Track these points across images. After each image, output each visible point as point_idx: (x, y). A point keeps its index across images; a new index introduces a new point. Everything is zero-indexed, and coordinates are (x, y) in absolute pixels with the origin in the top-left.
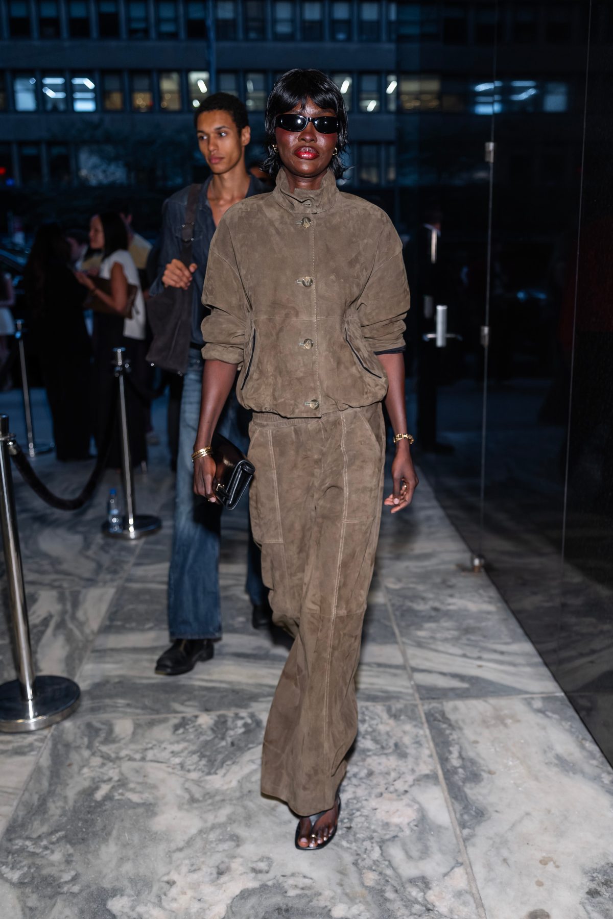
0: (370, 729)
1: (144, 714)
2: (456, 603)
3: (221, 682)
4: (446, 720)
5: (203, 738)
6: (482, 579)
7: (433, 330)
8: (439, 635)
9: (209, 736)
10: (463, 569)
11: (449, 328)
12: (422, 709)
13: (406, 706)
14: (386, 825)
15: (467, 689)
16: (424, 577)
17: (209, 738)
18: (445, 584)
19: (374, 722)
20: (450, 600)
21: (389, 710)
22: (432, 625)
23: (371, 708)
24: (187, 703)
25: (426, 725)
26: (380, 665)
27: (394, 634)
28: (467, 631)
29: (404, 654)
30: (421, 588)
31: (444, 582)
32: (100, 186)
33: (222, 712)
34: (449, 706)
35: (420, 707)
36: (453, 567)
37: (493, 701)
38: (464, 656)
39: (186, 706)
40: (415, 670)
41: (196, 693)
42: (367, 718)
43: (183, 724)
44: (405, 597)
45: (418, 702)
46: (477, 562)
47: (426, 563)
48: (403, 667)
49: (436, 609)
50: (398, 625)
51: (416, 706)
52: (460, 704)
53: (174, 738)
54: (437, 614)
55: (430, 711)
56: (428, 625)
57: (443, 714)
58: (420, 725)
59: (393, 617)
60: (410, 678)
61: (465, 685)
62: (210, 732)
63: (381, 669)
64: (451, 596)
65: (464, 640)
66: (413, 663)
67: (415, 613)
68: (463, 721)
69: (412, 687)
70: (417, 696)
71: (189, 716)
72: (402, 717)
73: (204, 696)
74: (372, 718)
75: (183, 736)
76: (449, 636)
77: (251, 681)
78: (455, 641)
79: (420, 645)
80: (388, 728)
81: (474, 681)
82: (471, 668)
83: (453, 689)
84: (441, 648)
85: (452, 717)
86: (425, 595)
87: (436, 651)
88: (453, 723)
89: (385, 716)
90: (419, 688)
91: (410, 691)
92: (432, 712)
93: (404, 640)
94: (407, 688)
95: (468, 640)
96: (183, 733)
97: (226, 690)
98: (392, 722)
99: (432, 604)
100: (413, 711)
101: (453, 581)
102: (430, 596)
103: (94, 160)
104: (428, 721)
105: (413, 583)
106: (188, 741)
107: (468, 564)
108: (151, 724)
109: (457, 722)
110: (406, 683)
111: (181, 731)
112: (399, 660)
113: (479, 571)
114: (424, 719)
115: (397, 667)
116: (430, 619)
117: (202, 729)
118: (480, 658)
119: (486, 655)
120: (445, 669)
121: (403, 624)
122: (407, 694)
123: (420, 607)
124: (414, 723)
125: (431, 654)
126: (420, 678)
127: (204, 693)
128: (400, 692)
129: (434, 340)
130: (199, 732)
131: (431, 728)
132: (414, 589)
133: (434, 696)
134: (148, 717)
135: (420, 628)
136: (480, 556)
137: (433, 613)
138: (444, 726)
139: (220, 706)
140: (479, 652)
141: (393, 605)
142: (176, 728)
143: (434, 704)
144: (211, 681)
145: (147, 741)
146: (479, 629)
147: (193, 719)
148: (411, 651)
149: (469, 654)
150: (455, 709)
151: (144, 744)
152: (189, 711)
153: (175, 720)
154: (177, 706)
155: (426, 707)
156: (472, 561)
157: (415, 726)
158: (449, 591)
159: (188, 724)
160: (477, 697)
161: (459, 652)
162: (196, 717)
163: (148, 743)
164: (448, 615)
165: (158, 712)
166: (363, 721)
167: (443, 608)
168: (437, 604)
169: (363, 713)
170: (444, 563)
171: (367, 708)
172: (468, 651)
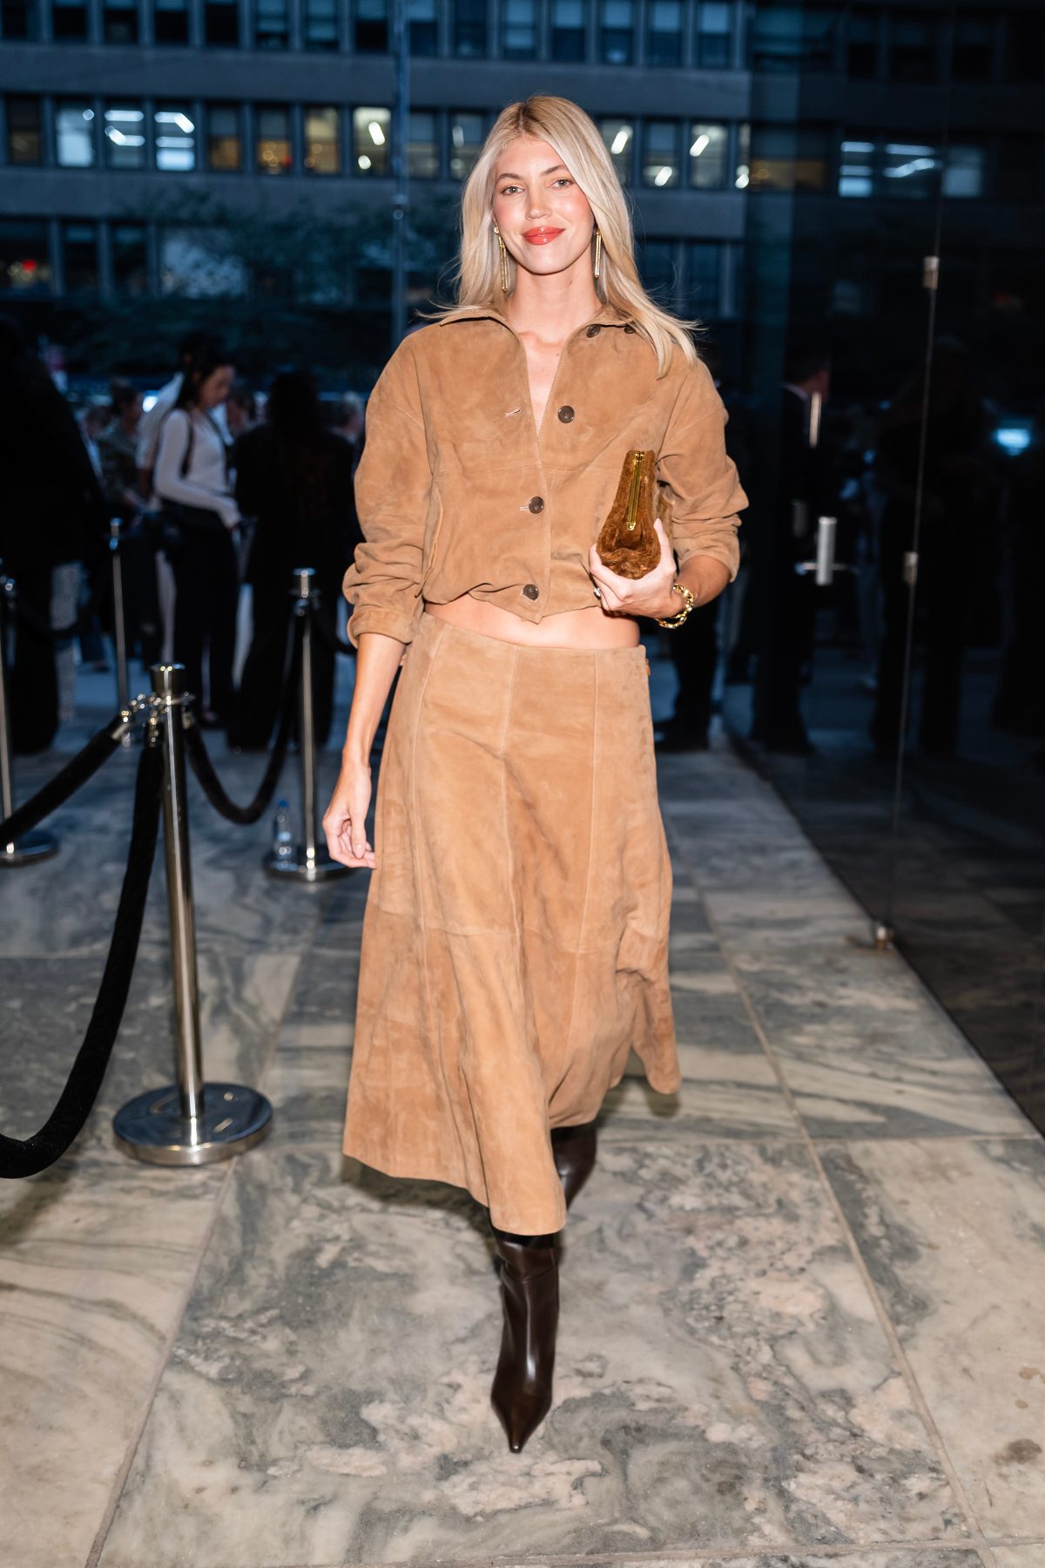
0: (735, 1179)
2: (853, 996)
4: (852, 1167)
6: (892, 960)
7: (812, 555)
8: (829, 1044)
10: (856, 944)
12: (813, 1152)
13: (789, 1146)
14: (777, 1316)
15: (883, 1125)
16: (797, 954)
18: (831, 967)
19: (741, 1168)
20: (842, 991)
21: (762, 1152)
22: (817, 1028)
23: (734, 1148)
25: (823, 1176)
26: (740, 1085)
27: (757, 1040)
28: (874, 1038)
29: (777, 1070)
30: (793, 971)
31: (829, 963)
32: (204, 300)
34: (856, 1148)
35: (811, 1149)
36: (841, 941)
37: (926, 1144)
38: (873, 1075)
40: (796, 1094)
42: (729, 1162)
44: (770, 985)
45: (807, 1141)
46: (881, 933)
47: (797, 934)
48: (778, 1089)
49: (821, 1005)
50: (763, 1027)
51: (804, 1146)
52: (873, 1145)
54: (821, 1013)
55: (827, 1155)
56: (810, 1028)
57: (849, 1160)
58: (814, 1175)
59: (752, 1014)
60: (791, 1106)
61: (880, 1119)
63: (743, 1091)
64: (844, 985)
65: (870, 1052)
66: (793, 1083)
67: (789, 1010)
68: (882, 1171)
69: (795, 1118)
70: (804, 1132)
72: (785, 1163)
74: (737, 1163)
76: (847, 1046)
78: (857, 1052)
79: (800, 1056)
80: (764, 1178)
81: (892, 1112)
82: (885, 1094)
83: (860, 1124)
84: (836, 1063)
85: (864, 1164)
86: (801, 982)
87: (828, 1066)
88: (866, 1173)
89: (757, 1160)
90: (806, 1120)
91: (793, 1125)
92: (832, 1156)
93: (775, 1048)
94: (787, 1119)
95: (878, 1051)
98: (769, 1168)
99: (811, 996)
100: (800, 1154)
101: (844, 962)
102: (809, 983)
103: (195, 254)
104: (826, 1170)
105: (779, 963)
107: (866, 937)
109: (871, 1171)
110: (785, 1113)
112: (770, 1078)
113: (885, 949)
114: (819, 1167)
115: (768, 1089)
116: (813, 1018)
118: (898, 1080)
119: (908, 1076)
120: (846, 1094)
121: (770, 1024)
122: (789, 1129)
123: (794, 999)
124: (804, 1171)
125: (820, 1072)
126: (806, 1106)
128: (777, 1126)
129: (813, 573)
131: (832, 1179)
132: (781, 972)
133: (831, 1134)
135: (798, 1032)
136: (888, 924)
137: (818, 1010)
138: (852, 1177)
140: (896, 1070)
141: (751, 996)
143: (833, 1145)
146: (893, 1036)
148: (787, 1066)
149: (880, 1073)
150: (868, 1153)
155: (821, 1149)
156: (874, 932)
157: (807, 1176)
158: (840, 978)
160: (899, 1136)
161: (865, 1069)
164: (842, 1013)
166: (724, 1166)
167: (833, 1002)
168: (821, 997)
169: (722, 1155)
170: (826, 934)
171: (727, 1148)
172: (880, 1068)
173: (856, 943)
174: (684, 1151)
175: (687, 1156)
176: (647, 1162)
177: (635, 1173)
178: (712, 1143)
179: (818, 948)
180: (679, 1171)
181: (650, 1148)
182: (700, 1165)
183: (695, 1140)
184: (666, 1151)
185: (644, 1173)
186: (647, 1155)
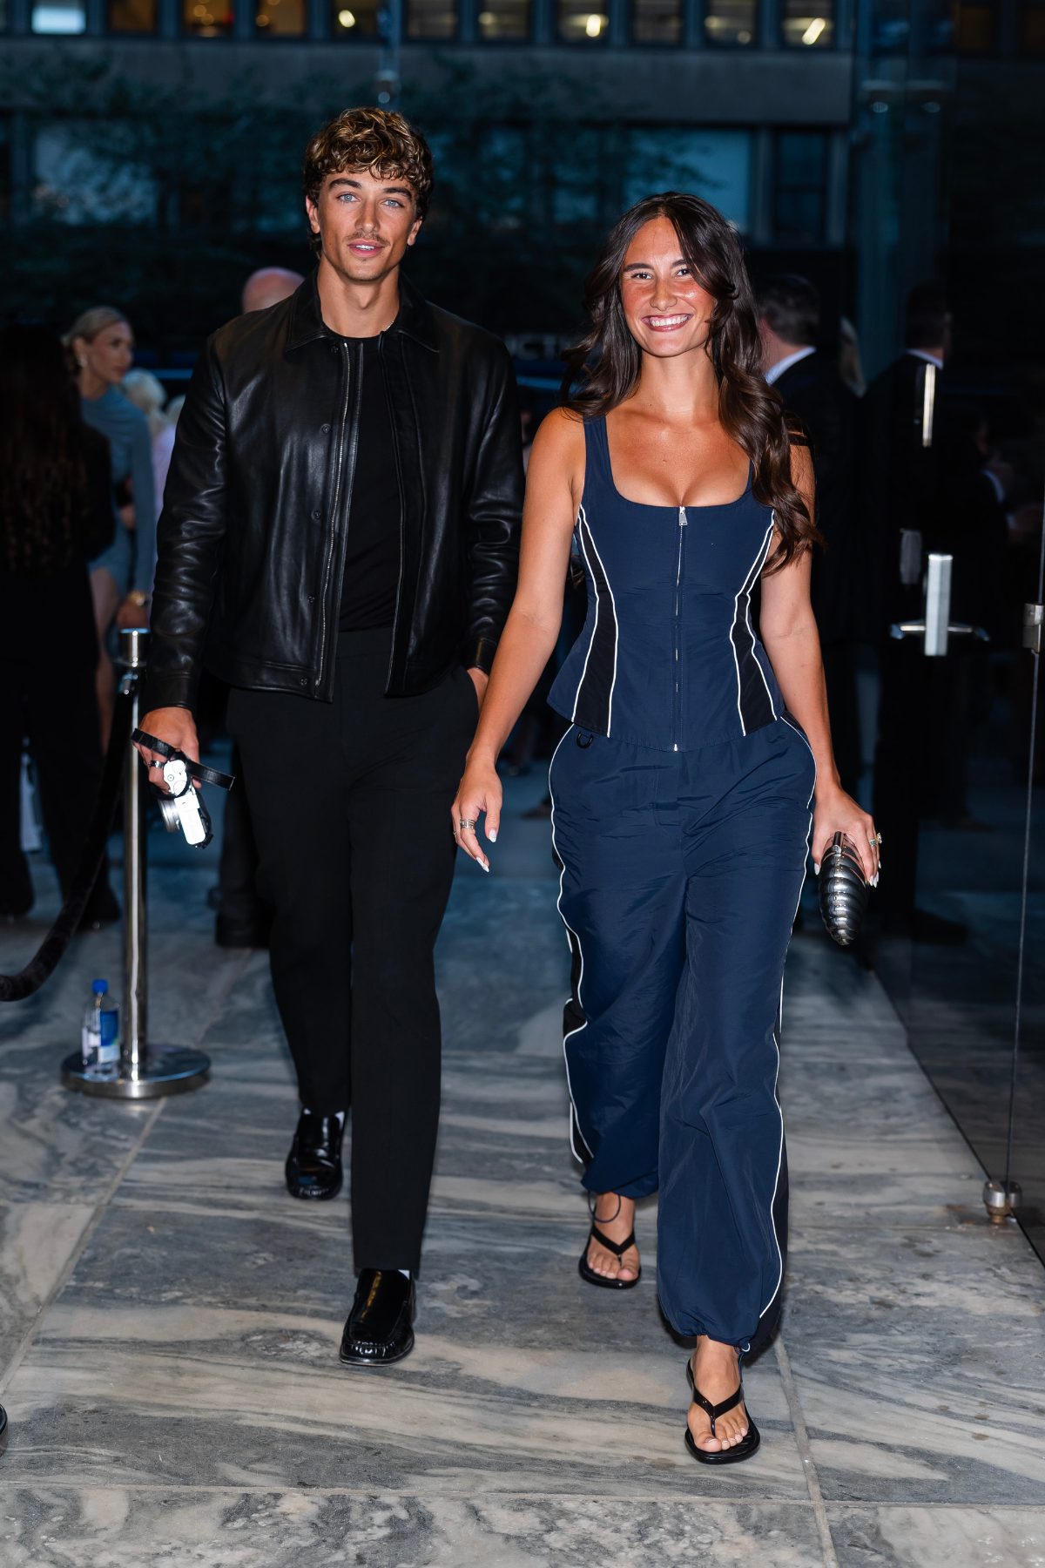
0: (692, 1553)
1: (154, 1482)
2: (938, 1293)
3: (340, 1427)
4: (878, 1540)
5: (290, 1542)
6: (1012, 1243)
8: (883, 1363)
9: (307, 1539)
10: (962, 1216)
11: (958, 609)
12: (824, 1520)
13: (785, 1509)
15: (942, 1485)
16: (861, 1230)
17: (304, 1544)
18: (914, 1249)
19: (706, 1538)
20: (922, 1286)
21: (742, 1516)
22: (869, 1339)
23: (700, 1509)
24: (257, 1466)
25: (830, 1554)
28: (958, 1356)
29: (792, 1397)
30: (848, 1253)
31: (910, 1243)
33: (337, 1491)
34: (890, 1517)
35: (819, 1514)
36: (937, 1211)
37: (1003, 1514)
38: (944, 1411)
39: (252, 1471)
40: (814, 1434)
41: (279, 1446)
42: (687, 1528)
43: (245, 1508)
45: (817, 1502)
46: (998, 1199)
47: (868, 1198)
48: (791, 1426)
49: (882, 1304)
51: (812, 1510)
52: (919, 1514)
53: (223, 1537)
54: (884, 1316)
55: (843, 1524)
56: (856, 1338)
57: (876, 1533)
58: (818, 1553)
60: (802, 1451)
61: (939, 1476)
62: (307, 1531)
64: (926, 1276)
65: (947, 1376)
66: (813, 1418)
67: (831, 1309)
68: (924, 1550)
69: (805, 1470)
70: (815, 1489)
71: (259, 1492)
72: (774, 1533)
73: (297, 1455)
74: (700, 1530)
75: (246, 1534)
76: (909, 1366)
77: (411, 1431)
78: (925, 1378)
79: (833, 1380)
80: (737, 1554)
81: (960, 1466)
82: (957, 1440)
83: (906, 1482)
84: (886, 1391)
85: (897, 1541)
86: (859, 1270)
87: (876, 1396)
88: (898, 1553)
89: (732, 1527)
90: (822, 1473)
91: (800, 1478)
92: (850, 1526)
93: (796, 1367)
94: (794, 1471)
95: (958, 1376)
96: (245, 1528)
97: (349, 1445)
98: (748, 1540)
99: (872, 1291)
100: (802, 1520)
101: (936, 1242)
102: (872, 1273)
104: (836, 1546)
105: (833, 1240)
106: (253, 1545)
107: (976, 1204)
108: (170, 1503)
109: (907, 1551)
110: (796, 1462)
111: (240, 1523)
112: (780, 1410)
113: (1005, 1225)
114: (827, 1541)
115: (772, 1425)
116: (867, 1324)
117: (292, 1522)
118: (982, 1419)
119: (995, 1415)
120: (893, 1438)
121: (797, 1331)
122: (792, 1484)
123: (844, 1296)
124: (802, 1547)
125: (860, 1403)
126: (825, 1451)
127: (299, 1448)
128: (776, 1480)
129: (919, 639)
130: (282, 1528)
131: (842, 1559)
132: (834, 1253)
133: (856, 1494)
134: (164, 1490)
135: (839, 1343)
136: (1009, 1187)
137: (876, 1313)
138: (875, 1558)
139: (335, 1477)
140: (982, 1404)
142: (229, 1516)
143: (856, 1510)
144: (315, 1423)
145: (159, 1538)
146: (988, 1354)
147: (270, 1500)
148: (808, 1392)
149: (954, 1408)
150: (908, 1524)
151: (153, 1544)
152: (261, 1485)
153: (226, 1499)
154: (232, 1471)
155: (835, 1515)
156: (987, 1196)
157: (804, 1554)
158: (924, 1266)
159: (257, 1511)
160: (963, 1502)
161: (934, 1402)
162: (277, 1496)
163: (160, 1543)
164: (916, 1317)
165: (186, 1480)
166: (679, 1534)
167: (900, 1300)
168: (887, 1294)
169: (679, 1518)
170: (915, 1199)
171: (689, 1507)
172: (955, 1402)
173: (960, 1215)
174: (620, 1508)
175: (624, 1518)
176: (561, 1523)
177: (539, 1538)
178: (667, 1500)
179: (897, 1221)
180: (607, 1538)
181: (570, 1503)
182: (642, 1532)
183: (640, 1495)
184: (593, 1508)
185: (553, 1539)
186: (563, 1513)
